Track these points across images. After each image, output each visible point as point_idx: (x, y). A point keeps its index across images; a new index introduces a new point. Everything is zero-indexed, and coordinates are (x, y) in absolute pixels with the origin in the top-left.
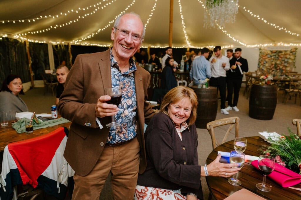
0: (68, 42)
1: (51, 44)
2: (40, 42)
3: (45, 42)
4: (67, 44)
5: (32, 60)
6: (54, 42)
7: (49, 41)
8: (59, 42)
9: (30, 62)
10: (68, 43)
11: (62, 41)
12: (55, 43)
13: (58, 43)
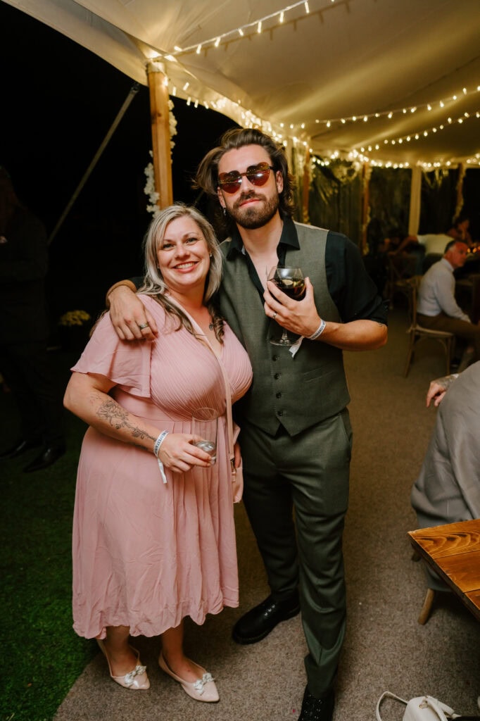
0: (460, 160)
1: (420, 167)
2: (395, 166)
3: (407, 165)
4: (455, 167)
5: (371, 215)
6: (427, 162)
7: (417, 162)
8: (439, 161)
9: (366, 219)
10: (460, 165)
11: (446, 160)
12: (430, 165)
13: (437, 165)
